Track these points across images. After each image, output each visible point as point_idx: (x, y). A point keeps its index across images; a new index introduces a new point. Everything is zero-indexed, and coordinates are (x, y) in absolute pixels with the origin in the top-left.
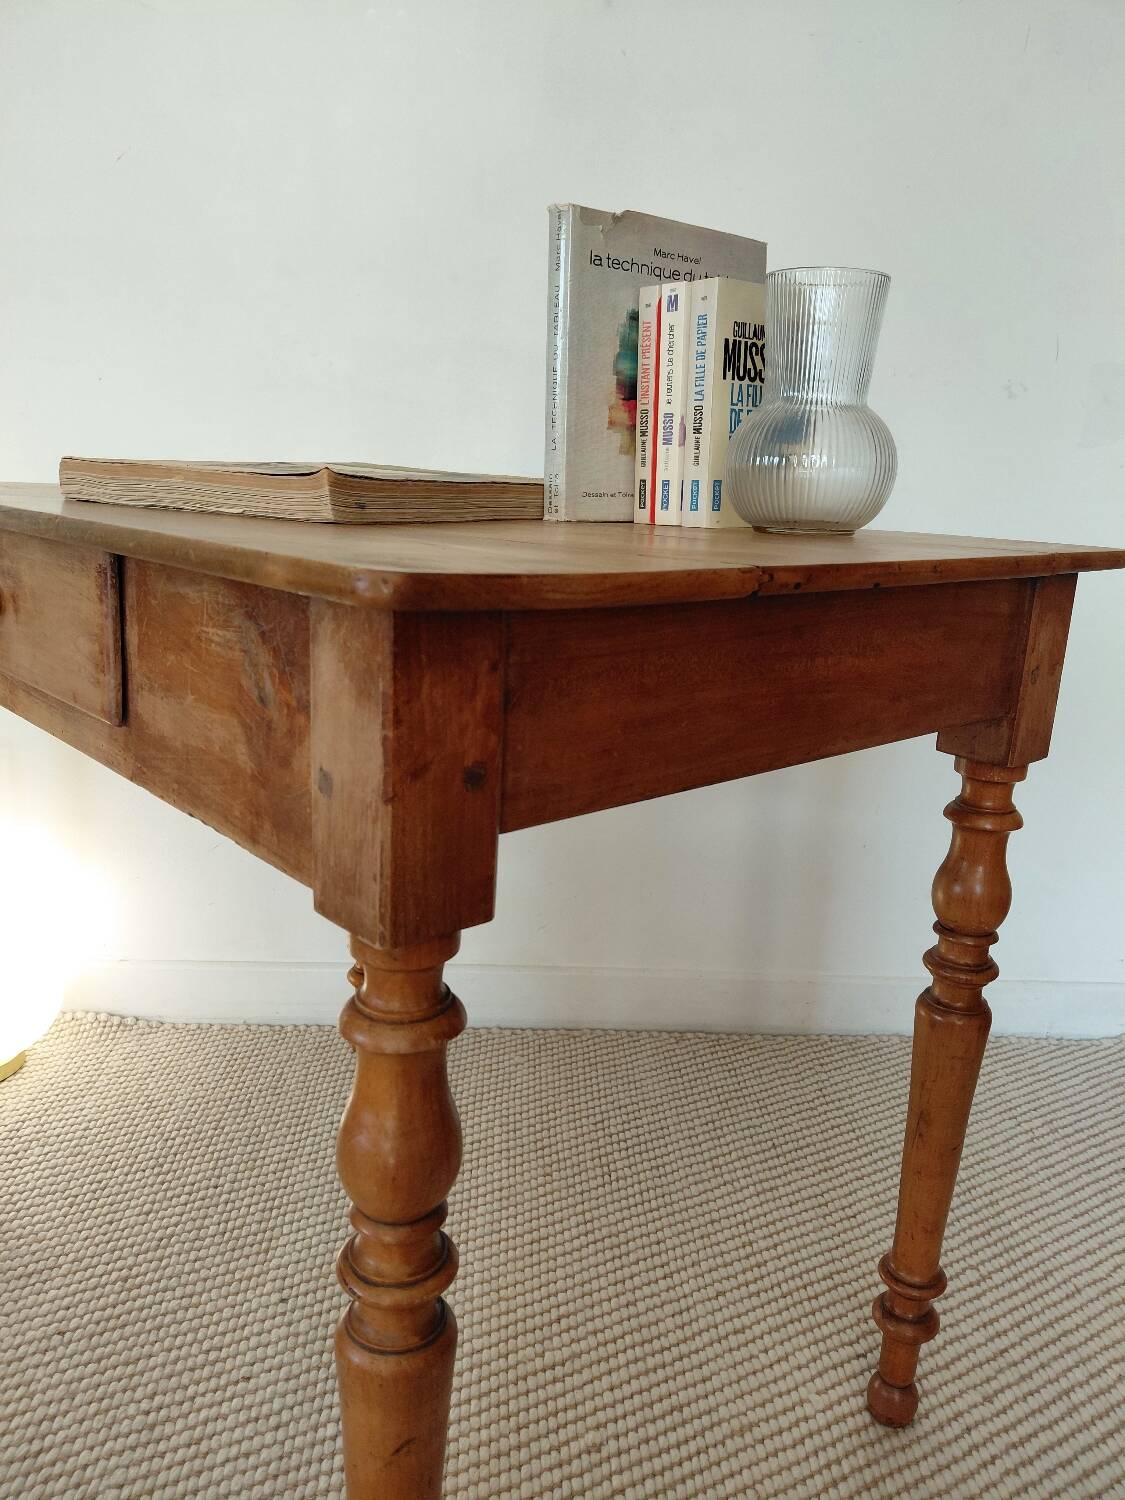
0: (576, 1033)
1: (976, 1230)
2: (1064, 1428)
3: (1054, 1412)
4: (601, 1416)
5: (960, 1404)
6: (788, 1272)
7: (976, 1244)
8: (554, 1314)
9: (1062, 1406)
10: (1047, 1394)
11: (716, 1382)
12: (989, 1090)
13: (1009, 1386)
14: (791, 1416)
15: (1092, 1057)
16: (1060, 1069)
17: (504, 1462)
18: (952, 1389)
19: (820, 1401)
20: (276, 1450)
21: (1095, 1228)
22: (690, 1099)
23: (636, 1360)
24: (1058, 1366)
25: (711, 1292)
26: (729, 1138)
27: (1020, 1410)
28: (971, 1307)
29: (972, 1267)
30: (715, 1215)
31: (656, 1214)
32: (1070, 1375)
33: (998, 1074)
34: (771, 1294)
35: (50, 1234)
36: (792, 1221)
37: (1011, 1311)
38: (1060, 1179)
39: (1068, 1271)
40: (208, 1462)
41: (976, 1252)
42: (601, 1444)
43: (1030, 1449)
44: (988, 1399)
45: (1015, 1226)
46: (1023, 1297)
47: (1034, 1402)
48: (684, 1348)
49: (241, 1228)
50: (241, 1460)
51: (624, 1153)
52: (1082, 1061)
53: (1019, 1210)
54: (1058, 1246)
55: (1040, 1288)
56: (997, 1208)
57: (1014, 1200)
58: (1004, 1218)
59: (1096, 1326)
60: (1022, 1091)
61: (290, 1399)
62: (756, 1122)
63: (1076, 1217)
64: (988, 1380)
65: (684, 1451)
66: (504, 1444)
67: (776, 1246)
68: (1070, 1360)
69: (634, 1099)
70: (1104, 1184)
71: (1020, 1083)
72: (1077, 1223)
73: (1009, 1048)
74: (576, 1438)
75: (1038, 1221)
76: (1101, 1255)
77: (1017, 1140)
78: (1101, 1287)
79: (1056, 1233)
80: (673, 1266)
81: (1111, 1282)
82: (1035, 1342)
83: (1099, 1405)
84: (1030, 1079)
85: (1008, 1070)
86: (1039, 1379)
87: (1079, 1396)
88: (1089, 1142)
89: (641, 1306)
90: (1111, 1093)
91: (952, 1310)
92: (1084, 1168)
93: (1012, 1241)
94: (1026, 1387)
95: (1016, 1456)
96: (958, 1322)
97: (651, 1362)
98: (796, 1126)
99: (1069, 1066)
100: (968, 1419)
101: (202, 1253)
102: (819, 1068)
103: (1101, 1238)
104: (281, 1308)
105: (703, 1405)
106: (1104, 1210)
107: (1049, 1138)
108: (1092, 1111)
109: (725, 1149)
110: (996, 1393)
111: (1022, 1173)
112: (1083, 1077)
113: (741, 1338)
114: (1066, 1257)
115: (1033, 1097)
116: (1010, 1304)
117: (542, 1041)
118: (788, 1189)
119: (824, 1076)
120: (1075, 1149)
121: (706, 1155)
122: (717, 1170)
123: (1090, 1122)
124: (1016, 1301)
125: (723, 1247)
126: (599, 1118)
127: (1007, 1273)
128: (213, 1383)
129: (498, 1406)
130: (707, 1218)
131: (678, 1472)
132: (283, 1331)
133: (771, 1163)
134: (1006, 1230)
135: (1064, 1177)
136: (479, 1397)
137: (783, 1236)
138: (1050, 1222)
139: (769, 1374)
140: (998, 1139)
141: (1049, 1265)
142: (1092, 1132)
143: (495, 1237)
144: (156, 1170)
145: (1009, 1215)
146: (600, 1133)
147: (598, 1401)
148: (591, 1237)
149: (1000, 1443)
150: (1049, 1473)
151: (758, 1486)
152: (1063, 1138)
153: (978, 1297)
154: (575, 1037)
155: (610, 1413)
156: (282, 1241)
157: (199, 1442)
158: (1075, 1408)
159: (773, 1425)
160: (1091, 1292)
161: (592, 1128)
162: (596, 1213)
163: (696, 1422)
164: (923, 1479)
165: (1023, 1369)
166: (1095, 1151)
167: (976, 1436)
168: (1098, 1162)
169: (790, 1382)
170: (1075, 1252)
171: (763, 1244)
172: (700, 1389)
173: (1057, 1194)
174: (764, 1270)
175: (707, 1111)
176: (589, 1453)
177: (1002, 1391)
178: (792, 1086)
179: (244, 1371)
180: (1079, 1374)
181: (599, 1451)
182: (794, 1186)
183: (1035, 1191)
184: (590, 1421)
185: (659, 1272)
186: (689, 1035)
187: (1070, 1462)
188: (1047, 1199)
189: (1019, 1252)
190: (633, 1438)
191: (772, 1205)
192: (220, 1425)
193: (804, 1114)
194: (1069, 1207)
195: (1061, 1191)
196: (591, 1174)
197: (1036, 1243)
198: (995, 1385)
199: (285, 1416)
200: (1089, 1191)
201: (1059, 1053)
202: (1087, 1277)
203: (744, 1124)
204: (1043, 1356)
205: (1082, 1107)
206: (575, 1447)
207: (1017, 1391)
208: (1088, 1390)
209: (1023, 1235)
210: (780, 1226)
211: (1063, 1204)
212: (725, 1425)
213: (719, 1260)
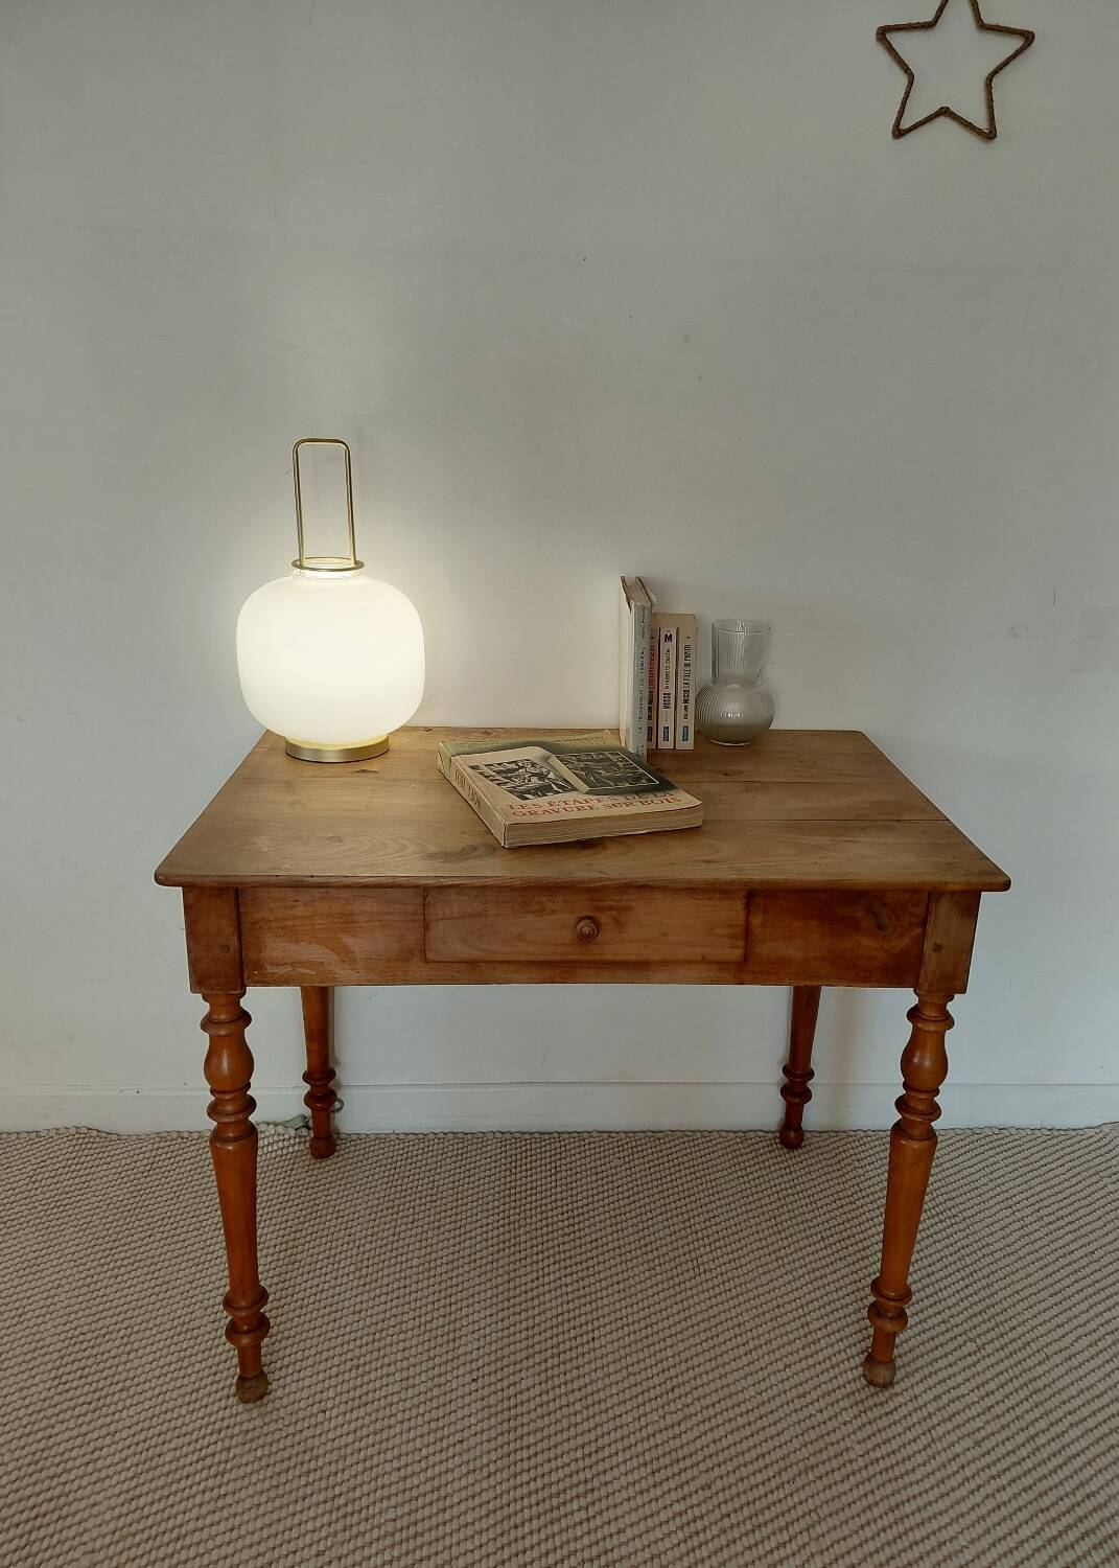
0: (660, 1135)
1: (976, 1309)
2: (1029, 1464)
3: (1023, 1452)
4: (709, 1463)
5: (958, 1449)
6: (836, 1347)
7: (975, 1321)
8: (669, 1385)
9: (1029, 1448)
10: (1020, 1439)
11: (786, 1436)
12: (991, 1181)
13: (993, 1434)
14: (840, 1460)
15: (1077, 1146)
16: (1049, 1159)
17: (646, 1497)
18: (952, 1438)
19: (859, 1449)
20: (491, 1494)
21: (1065, 1305)
22: (755, 1197)
23: (730, 1420)
24: (1029, 1418)
25: (780, 1365)
26: (787, 1232)
27: (1000, 1451)
28: (969, 1373)
29: (971, 1340)
30: (780, 1301)
31: (736, 1301)
32: (1036, 1424)
33: (999, 1165)
34: (824, 1366)
35: (292, 1333)
36: (838, 1304)
37: (997, 1375)
38: (1042, 1263)
39: (1041, 1342)
40: (448, 1503)
41: (975, 1327)
42: (711, 1483)
43: (1004, 1480)
44: (978, 1444)
45: (1005, 1304)
46: (1007, 1363)
47: (1009, 1446)
48: (763, 1410)
49: (431, 1321)
50: (470, 1501)
51: (708, 1248)
52: (1068, 1150)
53: (1009, 1291)
54: (1036, 1321)
55: (1020, 1356)
56: (992, 1289)
57: (1005, 1282)
58: (997, 1298)
59: (1059, 1385)
60: (1018, 1182)
61: (493, 1456)
62: (808, 1216)
63: (1051, 1296)
64: (978, 1430)
65: (768, 1488)
66: (644, 1485)
67: (826, 1326)
68: (1037, 1413)
69: (712, 1198)
70: (1075, 1266)
71: (1017, 1173)
72: (1053, 1300)
73: (1009, 1139)
74: (693, 1479)
75: (1022, 1300)
76: (1067, 1328)
77: (1011, 1228)
78: (1065, 1354)
79: (1036, 1310)
80: (751, 1345)
81: (1073, 1350)
82: (1013, 1400)
83: (1055, 1446)
84: (1025, 1170)
85: (1007, 1162)
86: (1014, 1428)
87: (1042, 1440)
88: (1067, 1229)
89: (731, 1378)
90: (1088, 1182)
91: (954, 1375)
92: (1061, 1252)
93: (1001, 1318)
94: (1004, 1435)
95: (994, 1485)
96: (959, 1385)
97: (740, 1421)
98: (840, 1220)
99: (1058, 1155)
100: (963, 1460)
101: (407, 1344)
102: (857, 1164)
103: (1070, 1314)
104: (474, 1386)
105: (779, 1453)
106: (1073, 1289)
107: (1035, 1226)
108: (1072, 1199)
109: (786, 1243)
110: (983, 1439)
111: (1013, 1258)
112: (1067, 1166)
113: (803, 1401)
114: (1041, 1330)
115: (1026, 1186)
116: (998, 1369)
117: (634, 1143)
118: (834, 1277)
119: (861, 1171)
120: (1055, 1235)
121: (771, 1248)
122: (780, 1261)
123: (1070, 1209)
124: (1002, 1366)
125: (788, 1328)
126: (686, 1216)
127: (997, 1344)
128: (438, 1447)
129: (637, 1456)
130: (775, 1303)
131: (764, 1502)
132: (479, 1405)
133: (821, 1254)
134: (998, 1308)
135: (1046, 1261)
136: (624, 1450)
137: (831, 1317)
138: (1031, 1301)
139: (824, 1429)
140: (997, 1226)
141: (1028, 1337)
142: (1070, 1219)
143: (619, 1324)
144: (357, 1274)
145: (1001, 1295)
146: (689, 1231)
147: (707, 1452)
148: (689, 1323)
149: (984, 1476)
150: (1016, 1496)
151: (819, 1510)
152: (1047, 1225)
153: (974, 1365)
154: (659, 1139)
155: (715, 1460)
156: (464, 1331)
157: (438, 1489)
158: (1038, 1449)
159: (828, 1467)
160: (1057, 1359)
161: (682, 1225)
162: (691, 1302)
163: (775, 1465)
164: (930, 1503)
165: (1003, 1421)
166: (1071, 1237)
167: (968, 1472)
168: (1073, 1247)
169: (839, 1435)
170: (1049, 1326)
171: (816, 1325)
172: (776, 1442)
173: (1038, 1276)
174: (818, 1347)
175: (770, 1207)
176: (703, 1489)
177: (987, 1437)
178: (836, 1181)
179: (458, 1437)
180: (1043, 1424)
181: (710, 1488)
182: (839, 1274)
183: (1022, 1274)
184: (702, 1467)
185: (742, 1350)
186: (752, 1134)
187: (1030, 1487)
188: (1031, 1280)
189: (1007, 1326)
190: (732, 1479)
191: (823, 1291)
192: (450, 1477)
193: (846, 1209)
194: (1047, 1287)
195: (1042, 1274)
196: (684, 1267)
197: (1020, 1319)
198: (983, 1433)
199: (492, 1468)
200: (1064, 1273)
201: (1050, 1143)
202: (1055, 1347)
203: (799, 1219)
204: (1019, 1411)
205: (1064, 1195)
206: (693, 1486)
207: (999, 1437)
208: (1048, 1435)
209: (1010, 1313)
210: (829, 1309)
211: (1042, 1285)
212: (795, 1467)
213: (785, 1339)
